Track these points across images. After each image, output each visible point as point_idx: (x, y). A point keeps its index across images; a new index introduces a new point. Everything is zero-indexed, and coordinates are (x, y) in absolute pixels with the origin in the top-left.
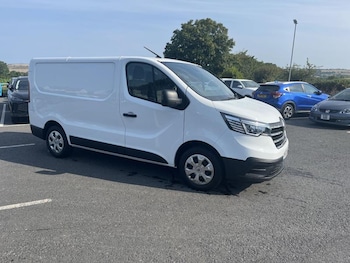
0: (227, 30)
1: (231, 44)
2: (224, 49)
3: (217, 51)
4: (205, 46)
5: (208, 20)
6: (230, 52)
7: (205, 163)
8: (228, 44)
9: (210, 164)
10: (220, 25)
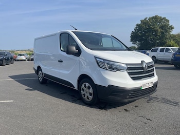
0: (168, 21)
1: (172, 28)
2: (167, 31)
3: (162, 33)
4: (154, 31)
5: (156, 16)
6: (171, 33)
7: (89, 88)
8: (169, 28)
9: (91, 89)
10: (164, 18)
